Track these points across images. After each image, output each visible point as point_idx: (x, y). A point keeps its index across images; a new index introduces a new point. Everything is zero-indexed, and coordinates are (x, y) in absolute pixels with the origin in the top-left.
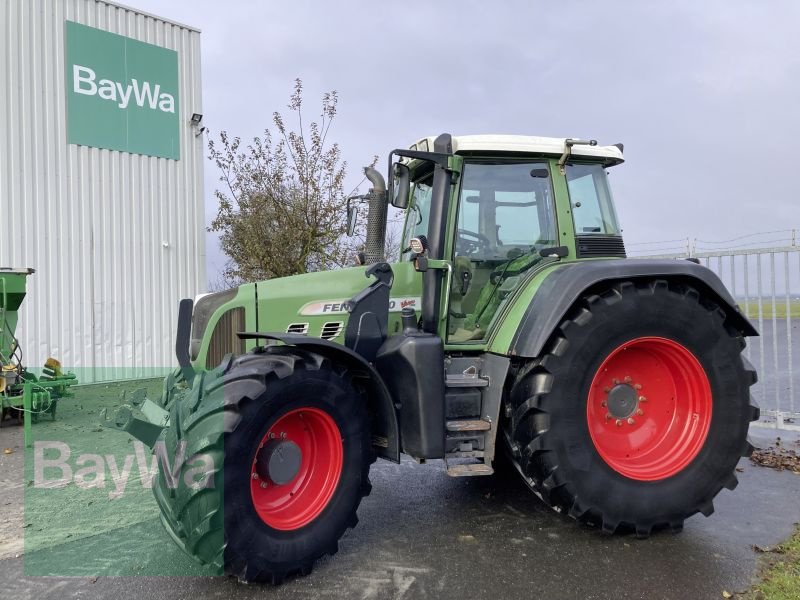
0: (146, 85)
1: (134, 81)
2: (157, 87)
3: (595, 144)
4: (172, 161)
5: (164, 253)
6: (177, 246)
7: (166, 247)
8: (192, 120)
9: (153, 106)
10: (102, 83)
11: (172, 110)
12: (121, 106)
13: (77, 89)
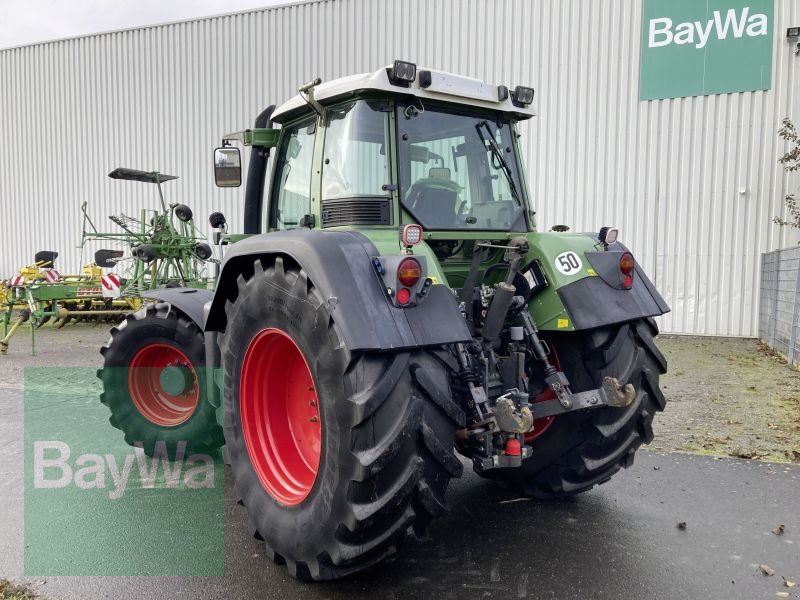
0: (731, 13)
1: (717, 14)
2: (746, 11)
3: (320, 81)
4: (759, 93)
5: (740, 201)
6: (759, 191)
7: (743, 194)
8: (788, 35)
9: (738, 34)
10: (678, 28)
11: (764, 31)
12: (698, 46)
13: (652, 44)
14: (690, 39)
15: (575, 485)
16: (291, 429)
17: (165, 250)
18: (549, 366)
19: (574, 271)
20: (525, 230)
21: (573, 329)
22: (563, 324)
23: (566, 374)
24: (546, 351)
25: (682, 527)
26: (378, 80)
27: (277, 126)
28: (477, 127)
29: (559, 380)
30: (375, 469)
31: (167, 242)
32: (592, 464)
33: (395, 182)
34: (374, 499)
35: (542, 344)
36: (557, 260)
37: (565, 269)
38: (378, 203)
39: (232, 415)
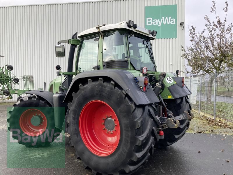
0: (167, 18)
1: (163, 18)
2: (170, 17)
3: (105, 25)
4: (174, 39)
5: (171, 66)
6: (175, 64)
7: (172, 65)
8: (181, 24)
9: (168, 23)
10: (154, 21)
11: (175, 23)
12: (159, 26)
13: (147, 24)
14: (157, 24)
15: (170, 143)
16: (94, 133)
17: (3, 80)
18: (167, 109)
19: (171, 82)
20: (155, 71)
21: (173, 98)
22: (170, 97)
23: (172, 111)
24: (166, 105)
25: (199, 152)
26: (124, 26)
27: (79, 39)
28: (143, 41)
29: (170, 113)
30: (144, 141)
31: (4, 77)
32: (176, 137)
33: (129, 56)
34: (142, 151)
35: (165, 103)
36: (166, 79)
37: (169, 82)
38: (124, 62)
39: (76, 129)
